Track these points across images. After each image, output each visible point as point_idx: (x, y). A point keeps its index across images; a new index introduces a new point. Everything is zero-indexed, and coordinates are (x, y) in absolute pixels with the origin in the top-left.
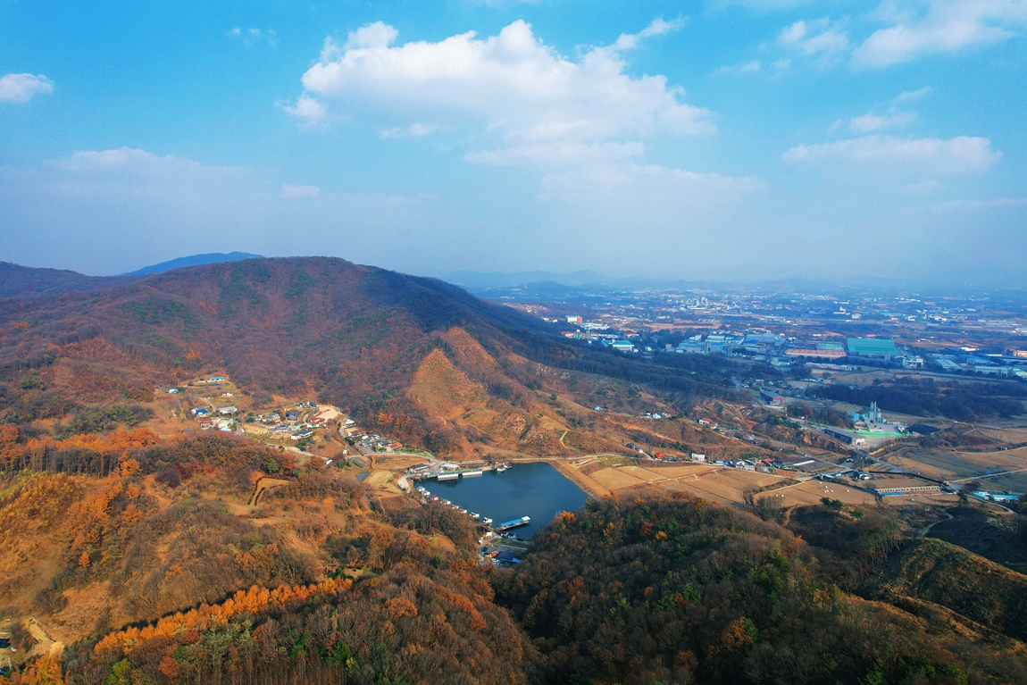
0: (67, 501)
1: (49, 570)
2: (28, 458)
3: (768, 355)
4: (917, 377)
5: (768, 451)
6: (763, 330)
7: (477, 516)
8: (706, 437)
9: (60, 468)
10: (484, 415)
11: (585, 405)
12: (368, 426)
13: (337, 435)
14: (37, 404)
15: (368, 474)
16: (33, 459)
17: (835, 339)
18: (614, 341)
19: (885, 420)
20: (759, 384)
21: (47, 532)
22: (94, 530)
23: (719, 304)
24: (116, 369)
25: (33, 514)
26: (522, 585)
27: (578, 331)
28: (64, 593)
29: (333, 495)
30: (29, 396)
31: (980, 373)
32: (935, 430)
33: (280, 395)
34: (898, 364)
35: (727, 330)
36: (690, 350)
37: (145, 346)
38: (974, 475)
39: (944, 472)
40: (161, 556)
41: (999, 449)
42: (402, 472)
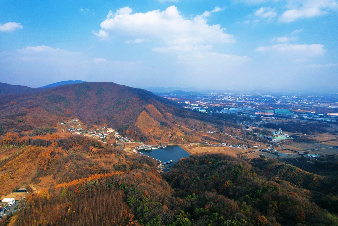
0: (37, 154)
1: (34, 172)
2: (24, 142)
3: (249, 114)
4: (295, 121)
5: (246, 143)
6: (248, 106)
7: (157, 160)
8: (227, 138)
9: (34, 144)
10: (159, 132)
11: (190, 129)
12: (123, 135)
13: (114, 137)
14: (23, 127)
15: (124, 148)
16: (26, 142)
17: (271, 109)
18: (200, 109)
19: (283, 134)
20: (245, 123)
21: (32, 162)
22: (47, 161)
23: (235, 98)
24: (45, 117)
25: (28, 157)
26: (170, 176)
27: (189, 106)
28: (40, 178)
29: (114, 153)
30: (20, 124)
31: (315, 120)
32: (298, 137)
33: (95, 125)
34: (290, 117)
35: (236, 106)
36: (224, 112)
37: (53, 110)
38: (308, 150)
39: (299, 149)
40: (66, 169)
41: (317, 143)
42: (134, 148)
